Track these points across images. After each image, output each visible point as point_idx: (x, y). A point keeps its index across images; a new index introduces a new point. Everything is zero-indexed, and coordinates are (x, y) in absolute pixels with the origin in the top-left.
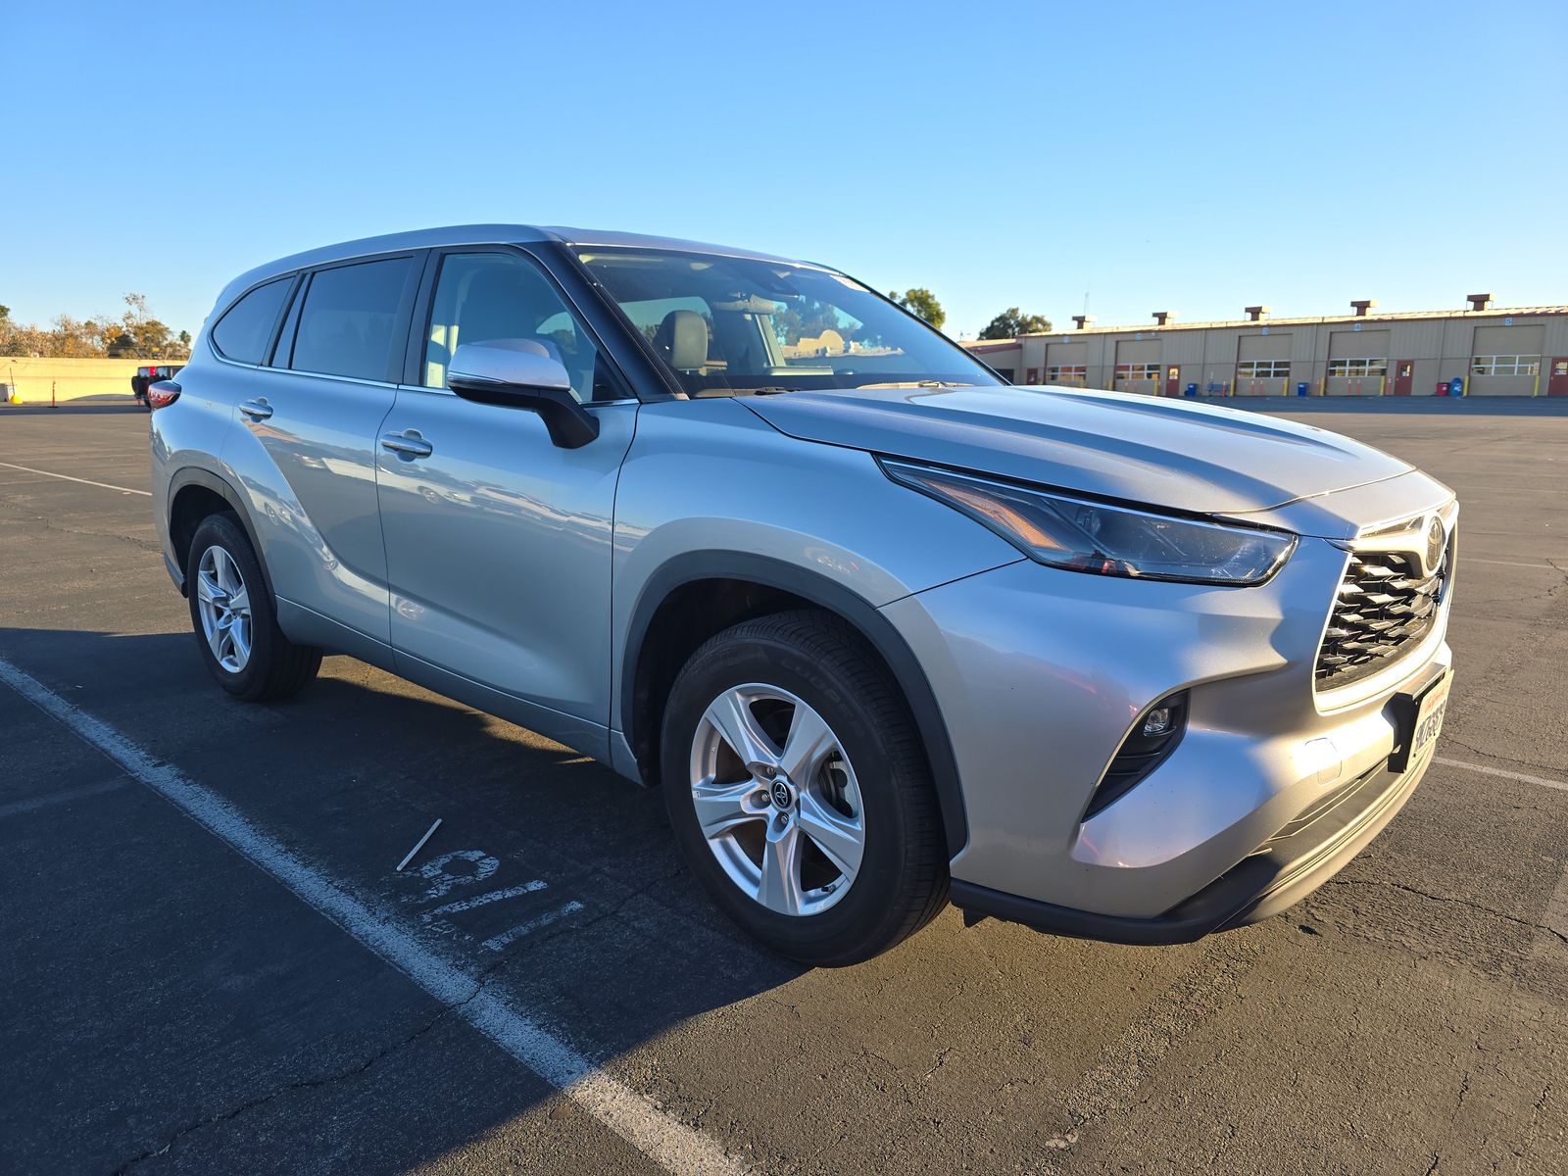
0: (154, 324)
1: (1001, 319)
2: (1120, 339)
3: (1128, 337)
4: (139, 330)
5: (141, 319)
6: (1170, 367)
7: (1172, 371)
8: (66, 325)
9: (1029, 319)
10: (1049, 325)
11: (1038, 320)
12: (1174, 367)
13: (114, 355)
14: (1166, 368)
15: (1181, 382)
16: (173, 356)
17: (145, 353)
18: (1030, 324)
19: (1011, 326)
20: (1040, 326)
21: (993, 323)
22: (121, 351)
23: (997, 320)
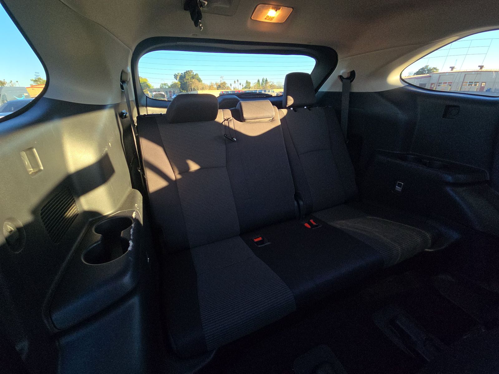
0: (224, 82)
1: (423, 69)
2: (466, 73)
3: (468, 73)
4: (222, 84)
5: (222, 82)
6: (482, 83)
7: (483, 84)
8: (211, 83)
9: (432, 68)
10: (438, 70)
11: (435, 68)
12: (484, 83)
13: (218, 89)
14: (481, 83)
15: (485, 88)
16: (227, 89)
17: (223, 89)
18: (432, 70)
19: (425, 71)
20: (435, 70)
21: (419, 70)
22: (219, 88)
23: (421, 69)
